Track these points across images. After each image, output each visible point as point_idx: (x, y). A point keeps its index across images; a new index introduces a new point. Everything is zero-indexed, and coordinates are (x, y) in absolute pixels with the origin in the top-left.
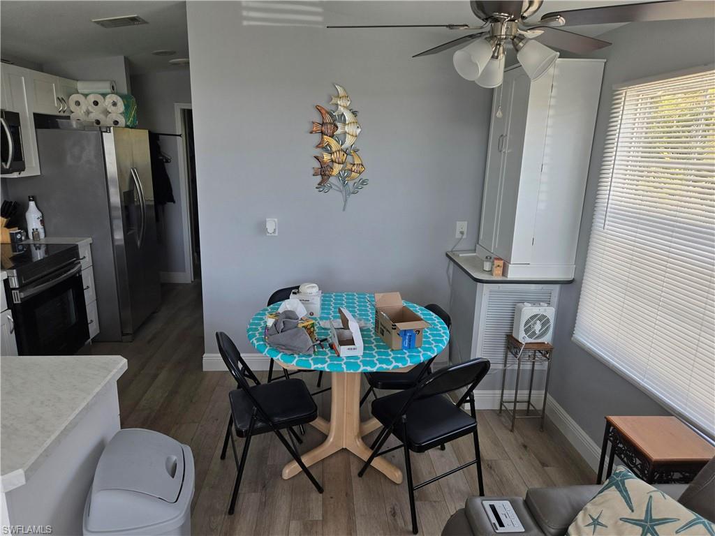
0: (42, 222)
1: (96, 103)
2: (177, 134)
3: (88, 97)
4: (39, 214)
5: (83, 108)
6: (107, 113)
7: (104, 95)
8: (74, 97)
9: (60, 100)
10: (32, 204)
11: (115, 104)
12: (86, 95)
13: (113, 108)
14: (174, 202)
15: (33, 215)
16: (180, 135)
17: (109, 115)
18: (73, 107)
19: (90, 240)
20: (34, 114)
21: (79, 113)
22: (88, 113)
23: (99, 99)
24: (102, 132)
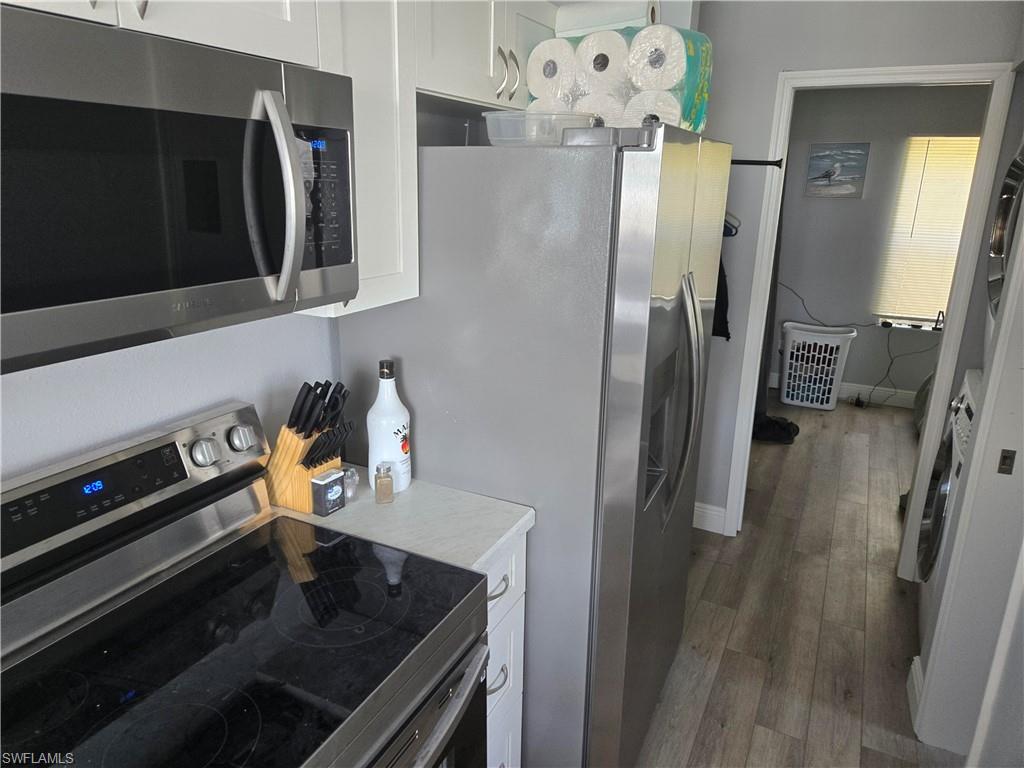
0: (409, 442)
1: (602, 62)
2: (770, 159)
3: (583, 44)
4: (402, 419)
5: (564, 81)
6: (628, 90)
7: (630, 33)
8: (544, 51)
9: (506, 57)
10: (387, 387)
11: (657, 59)
12: (575, 42)
13: (652, 73)
14: (728, 337)
15: (384, 422)
16: (778, 164)
17: (635, 99)
18: (536, 80)
19: (528, 519)
20: (419, 95)
21: (550, 99)
22: (575, 95)
23: (614, 47)
24: (620, 150)
